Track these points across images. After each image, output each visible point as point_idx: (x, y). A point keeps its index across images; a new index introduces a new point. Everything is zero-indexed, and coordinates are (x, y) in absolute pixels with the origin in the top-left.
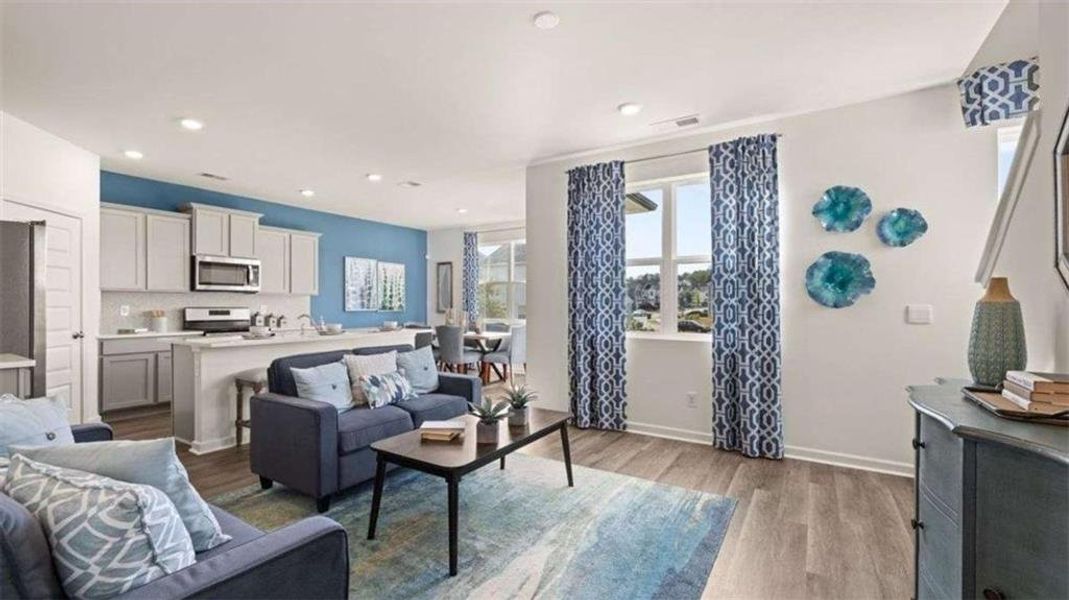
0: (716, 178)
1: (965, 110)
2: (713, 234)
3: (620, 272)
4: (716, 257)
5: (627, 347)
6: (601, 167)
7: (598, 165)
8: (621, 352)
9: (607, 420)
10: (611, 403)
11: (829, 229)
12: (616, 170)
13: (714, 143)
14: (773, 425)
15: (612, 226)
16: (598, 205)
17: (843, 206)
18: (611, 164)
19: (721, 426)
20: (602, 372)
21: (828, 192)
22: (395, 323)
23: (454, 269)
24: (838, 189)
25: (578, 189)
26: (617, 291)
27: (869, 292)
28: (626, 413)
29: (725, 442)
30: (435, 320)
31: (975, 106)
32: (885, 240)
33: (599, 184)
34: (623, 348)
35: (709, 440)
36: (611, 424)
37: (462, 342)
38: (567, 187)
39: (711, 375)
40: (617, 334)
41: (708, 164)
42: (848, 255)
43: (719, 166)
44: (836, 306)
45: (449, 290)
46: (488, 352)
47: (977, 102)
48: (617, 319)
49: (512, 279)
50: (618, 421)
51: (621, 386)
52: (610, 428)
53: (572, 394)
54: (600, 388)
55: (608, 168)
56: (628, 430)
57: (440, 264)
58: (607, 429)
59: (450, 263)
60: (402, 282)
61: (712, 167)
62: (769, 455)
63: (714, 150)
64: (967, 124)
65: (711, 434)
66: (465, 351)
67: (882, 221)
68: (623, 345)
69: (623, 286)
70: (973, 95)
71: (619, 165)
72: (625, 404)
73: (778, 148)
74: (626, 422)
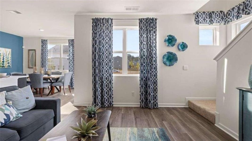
0: (141, 28)
1: (195, 20)
2: (140, 45)
3: (111, 55)
4: (141, 51)
5: (113, 79)
6: (105, 19)
7: (104, 18)
8: (111, 81)
9: (107, 104)
10: (108, 98)
11: (168, 46)
12: (110, 21)
13: (140, 18)
14: (156, 99)
15: (108, 39)
16: (104, 32)
17: (171, 40)
18: (108, 19)
19: (142, 101)
20: (105, 88)
21: (168, 36)
22: (6, 74)
23: (36, 52)
24: (170, 36)
25: (96, 26)
26: (110, 61)
27: (176, 62)
28: (113, 100)
29: (144, 106)
30: (27, 72)
31: (197, 20)
32: (179, 50)
33: (104, 25)
34: (112, 79)
35: (139, 105)
36: (108, 105)
37: (42, 79)
38: (92, 24)
39: (139, 86)
40: (110, 75)
41: (139, 24)
42: (172, 53)
43: (142, 25)
44: (169, 66)
45: (34, 60)
46: (54, 82)
47: (197, 19)
48: (110, 70)
49: (62, 57)
50: (110, 104)
51: (111, 92)
52: (108, 106)
53: (94, 96)
54: (104, 93)
55: (107, 20)
56: (114, 106)
57: (29, 50)
58: (107, 107)
59: (35, 50)
60: (10, 56)
61: (140, 25)
62: (155, 107)
63: (140, 20)
64: (196, 24)
65: (140, 103)
66: (44, 83)
67: (179, 45)
68: (112, 78)
69: (112, 59)
70: (197, 17)
71: (111, 20)
72: (113, 98)
73: (157, 22)
74: (114, 103)
